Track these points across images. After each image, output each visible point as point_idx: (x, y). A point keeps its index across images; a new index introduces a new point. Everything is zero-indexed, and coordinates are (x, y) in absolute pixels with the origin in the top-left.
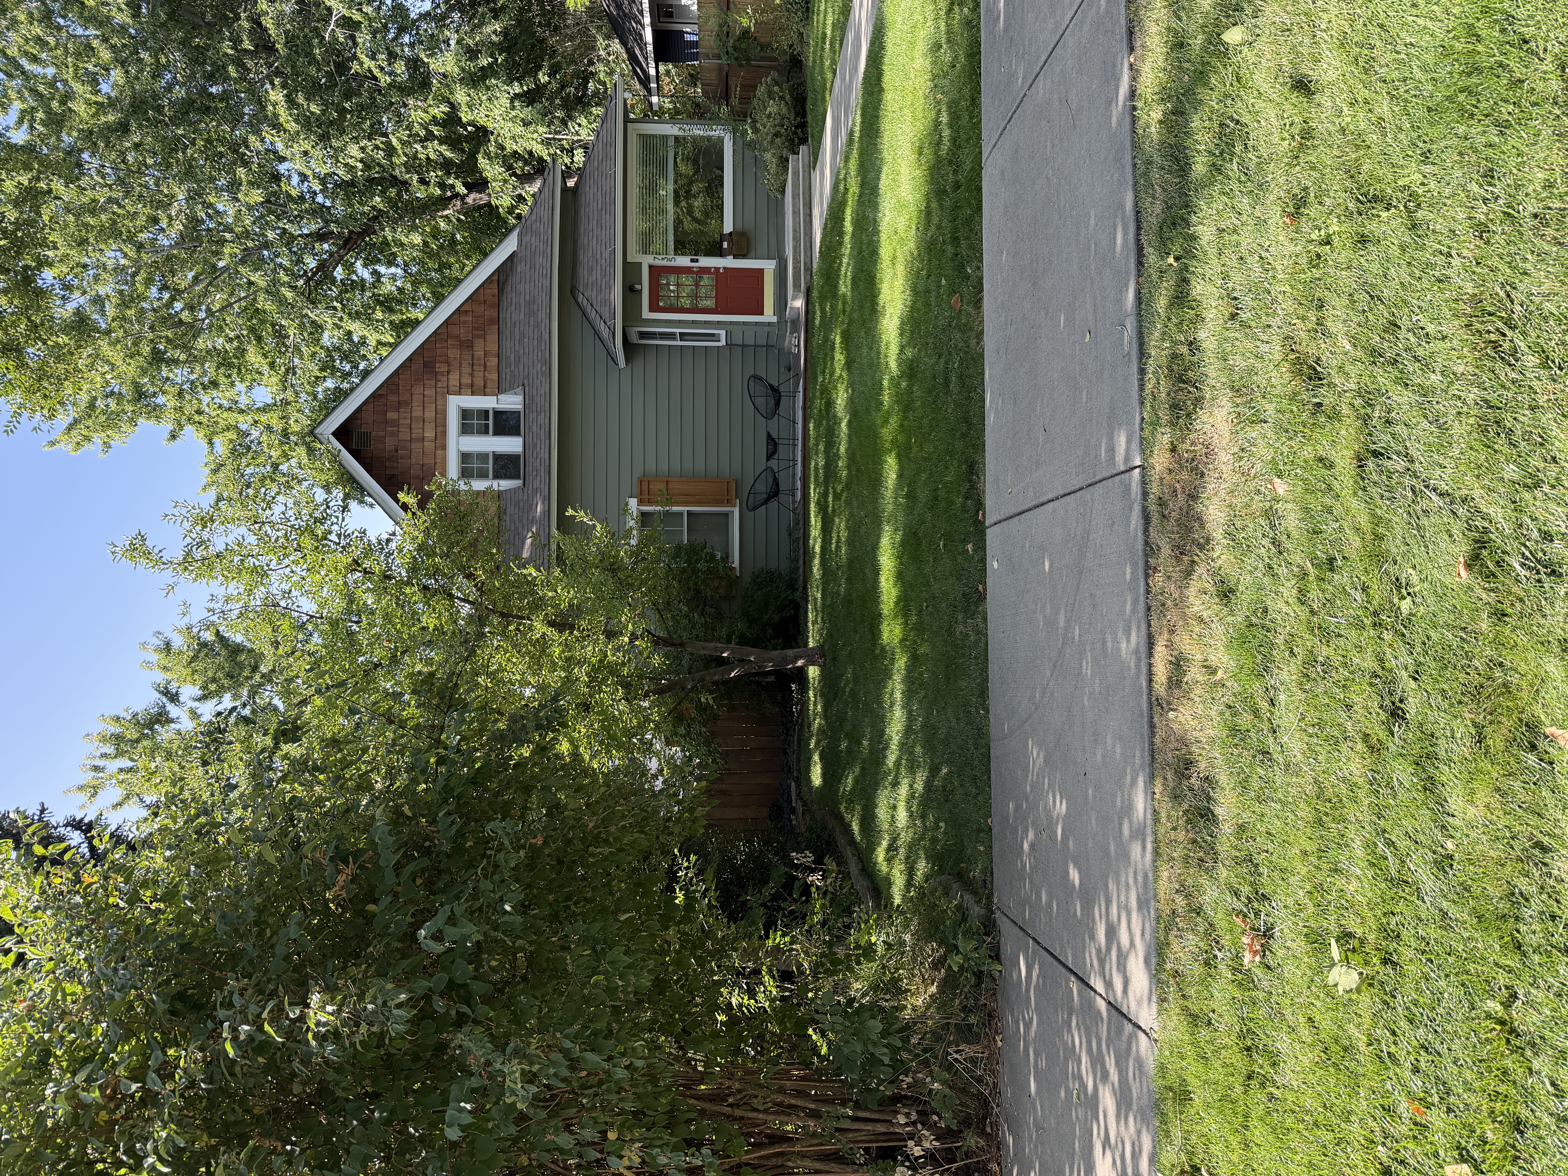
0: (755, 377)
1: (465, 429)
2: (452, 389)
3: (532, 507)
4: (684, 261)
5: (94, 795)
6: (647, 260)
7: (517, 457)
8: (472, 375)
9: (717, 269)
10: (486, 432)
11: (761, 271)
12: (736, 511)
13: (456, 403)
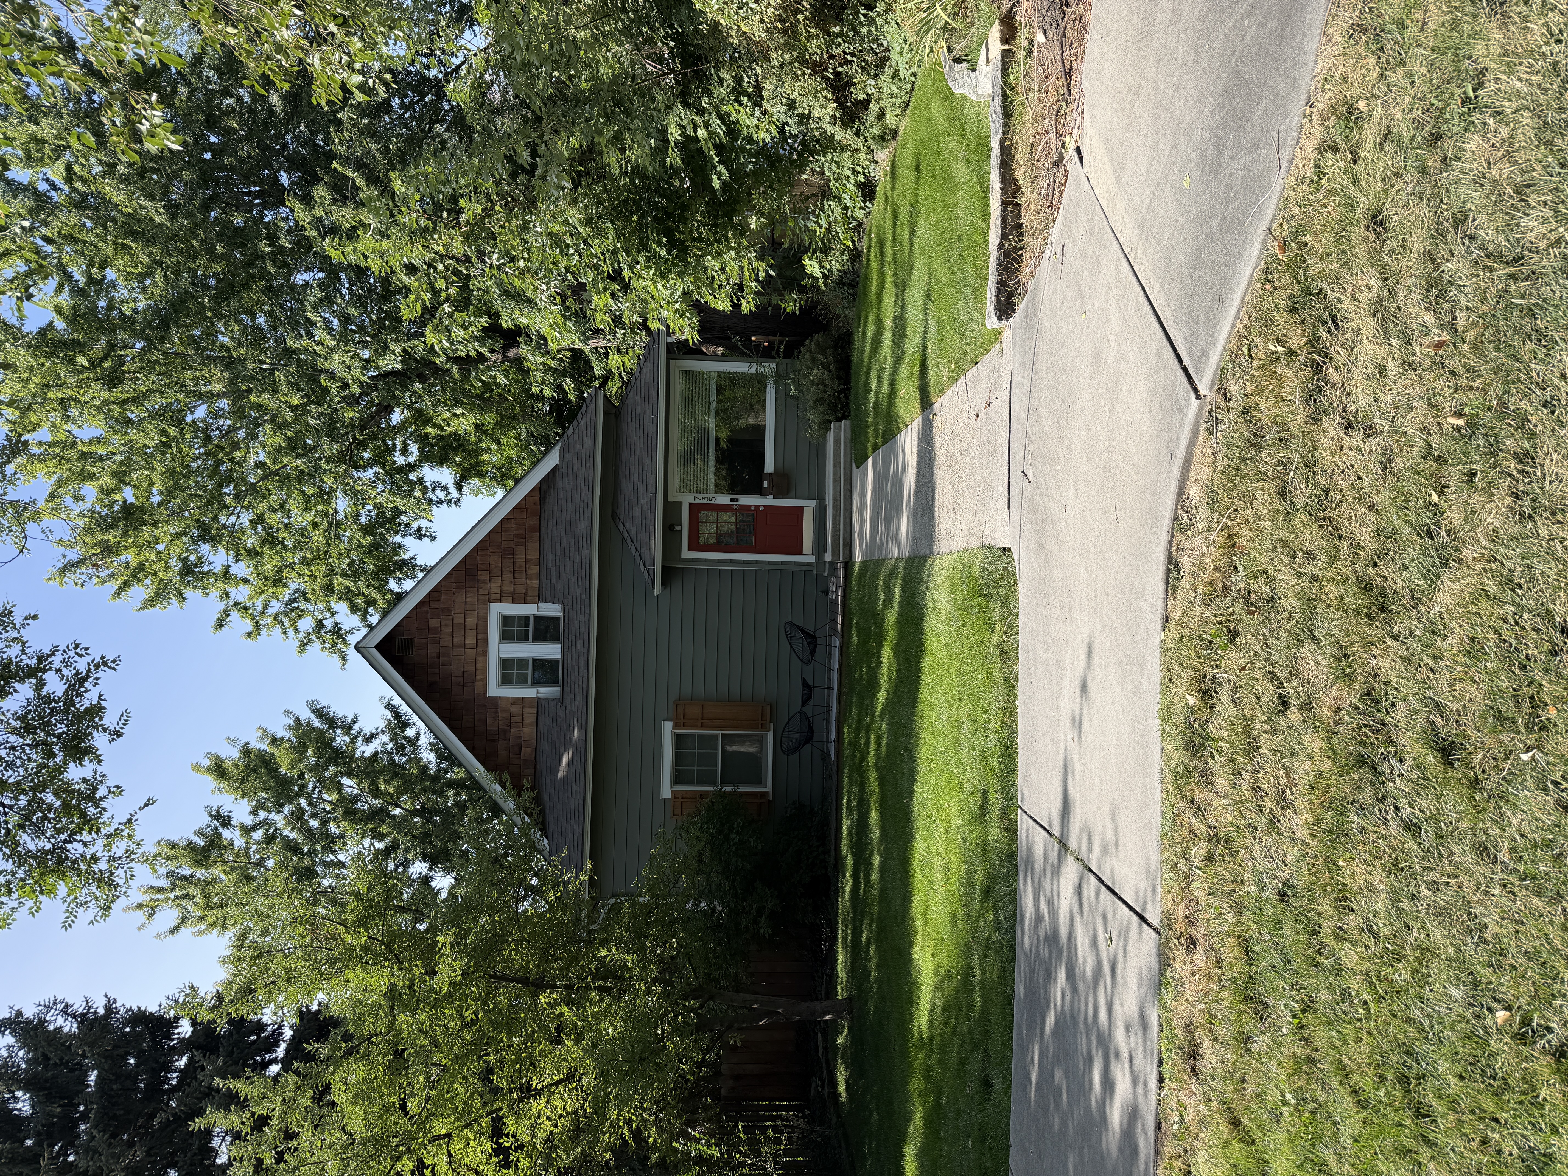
0: (791, 624)
1: (506, 636)
2: (493, 596)
3: (569, 729)
4: (724, 499)
5: (151, 915)
6: (687, 499)
7: (557, 661)
8: (513, 583)
9: (757, 507)
10: (526, 639)
11: (801, 509)
12: (771, 735)
13: (497, 610)
